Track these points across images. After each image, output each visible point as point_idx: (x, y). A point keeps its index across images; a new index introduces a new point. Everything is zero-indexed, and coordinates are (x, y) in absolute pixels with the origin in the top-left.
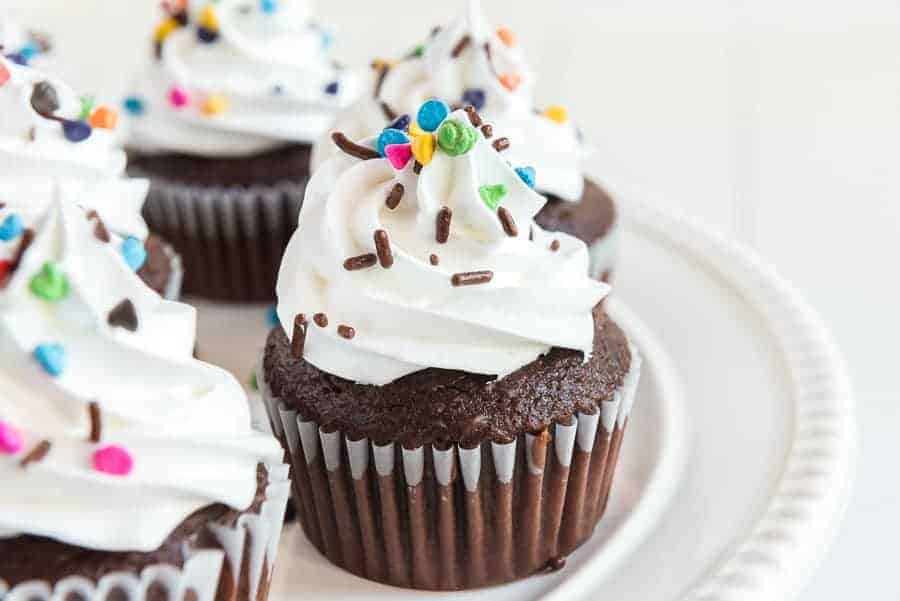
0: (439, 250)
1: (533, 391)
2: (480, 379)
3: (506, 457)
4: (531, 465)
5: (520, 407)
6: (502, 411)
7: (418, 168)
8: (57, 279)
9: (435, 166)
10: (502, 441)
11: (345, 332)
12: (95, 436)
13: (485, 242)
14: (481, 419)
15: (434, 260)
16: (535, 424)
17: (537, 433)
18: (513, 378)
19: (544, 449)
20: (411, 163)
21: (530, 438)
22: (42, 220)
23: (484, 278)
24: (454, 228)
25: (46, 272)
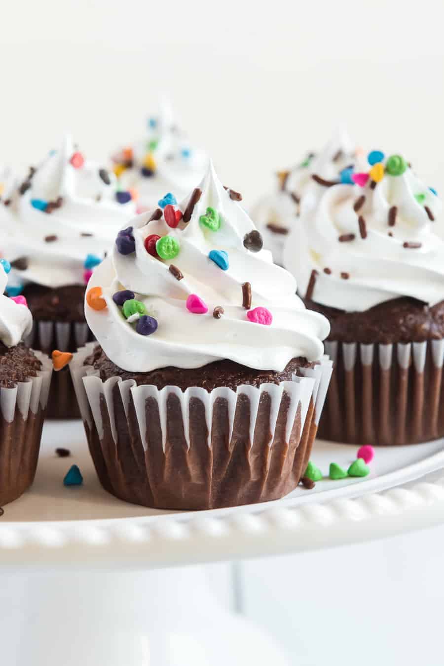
0: (392, 230)
2: (421, 306)
3: (440, 349)
6: (436, 323)
7: (373, 185)
8: (217, 216)
9: (383, 184)
11: (345, 276)
12: (246, 303)
13: (416, 225)
14: (426, 326)
15: (390, 235)
20: (368, 184)
22: (202, 184)
23: (417, 246)
24: (398, 219)
25: (210, 212)
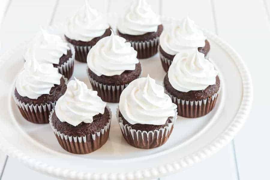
1: (208, 91)
2: (201, 91)
3: (205, 101)
4: (208, 101)
5: (207, 94)
6: (205, 95)
10: (205, 99)
14: (202, 97)
16: (209, 96)
17: (210, 97)
18: (206, 89)
19: (210, 100)
21: (209, 98)
